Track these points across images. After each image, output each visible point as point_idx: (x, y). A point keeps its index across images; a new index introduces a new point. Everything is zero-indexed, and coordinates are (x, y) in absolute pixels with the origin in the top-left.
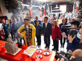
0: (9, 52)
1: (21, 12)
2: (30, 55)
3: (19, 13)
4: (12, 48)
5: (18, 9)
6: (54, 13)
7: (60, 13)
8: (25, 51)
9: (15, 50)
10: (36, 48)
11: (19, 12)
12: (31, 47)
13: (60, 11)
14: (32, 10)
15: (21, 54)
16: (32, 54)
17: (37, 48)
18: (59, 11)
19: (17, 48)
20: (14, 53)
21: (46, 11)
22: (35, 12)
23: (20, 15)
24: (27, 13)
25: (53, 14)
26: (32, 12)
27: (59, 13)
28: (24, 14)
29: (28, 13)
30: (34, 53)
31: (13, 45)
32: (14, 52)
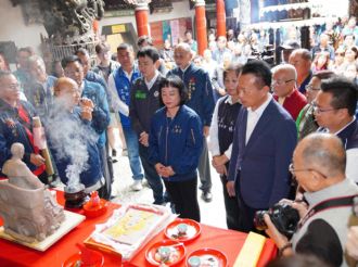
0: (16, 231)
1: (93, 18)
2: (126, 252)
3: (79, 25)
4: (29, 209)
5: (73, 5)
6: (275, 26)
7: (310, 23)
8: (99, 227)
9: (49, 222)
10: (162, 214)
11: (76, 19)
12: (133, 207)
13: (307, 11)
14: (151, 12)
15: (78, 245)
16: (136, 246)
17: (166, 215)
18: (306, 13)
19: (57, 212)
20: (40, 240)
21: (227, 14)
22: (169, 21)
23: (83, 38)
24: (126, 25)
25: (271, 31)
26: (151, 19)
27: (301, 23)
28: (107, 31)
29: (131, 24)
30: (144, 238)
31: (37, 196)
32: (43, 235)
